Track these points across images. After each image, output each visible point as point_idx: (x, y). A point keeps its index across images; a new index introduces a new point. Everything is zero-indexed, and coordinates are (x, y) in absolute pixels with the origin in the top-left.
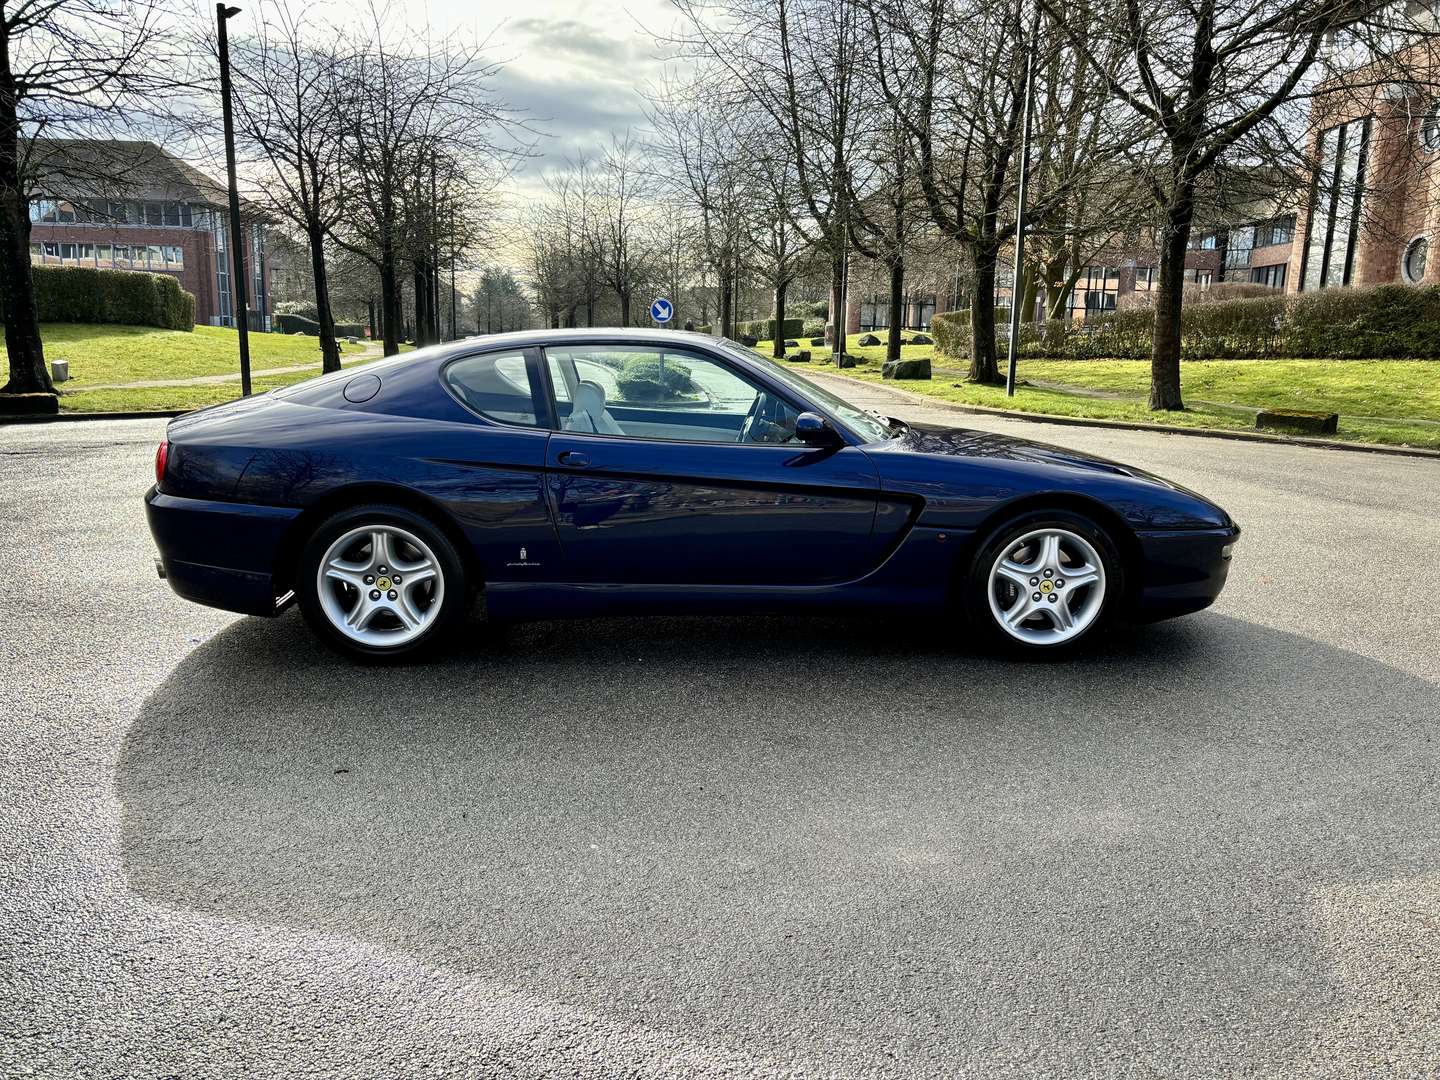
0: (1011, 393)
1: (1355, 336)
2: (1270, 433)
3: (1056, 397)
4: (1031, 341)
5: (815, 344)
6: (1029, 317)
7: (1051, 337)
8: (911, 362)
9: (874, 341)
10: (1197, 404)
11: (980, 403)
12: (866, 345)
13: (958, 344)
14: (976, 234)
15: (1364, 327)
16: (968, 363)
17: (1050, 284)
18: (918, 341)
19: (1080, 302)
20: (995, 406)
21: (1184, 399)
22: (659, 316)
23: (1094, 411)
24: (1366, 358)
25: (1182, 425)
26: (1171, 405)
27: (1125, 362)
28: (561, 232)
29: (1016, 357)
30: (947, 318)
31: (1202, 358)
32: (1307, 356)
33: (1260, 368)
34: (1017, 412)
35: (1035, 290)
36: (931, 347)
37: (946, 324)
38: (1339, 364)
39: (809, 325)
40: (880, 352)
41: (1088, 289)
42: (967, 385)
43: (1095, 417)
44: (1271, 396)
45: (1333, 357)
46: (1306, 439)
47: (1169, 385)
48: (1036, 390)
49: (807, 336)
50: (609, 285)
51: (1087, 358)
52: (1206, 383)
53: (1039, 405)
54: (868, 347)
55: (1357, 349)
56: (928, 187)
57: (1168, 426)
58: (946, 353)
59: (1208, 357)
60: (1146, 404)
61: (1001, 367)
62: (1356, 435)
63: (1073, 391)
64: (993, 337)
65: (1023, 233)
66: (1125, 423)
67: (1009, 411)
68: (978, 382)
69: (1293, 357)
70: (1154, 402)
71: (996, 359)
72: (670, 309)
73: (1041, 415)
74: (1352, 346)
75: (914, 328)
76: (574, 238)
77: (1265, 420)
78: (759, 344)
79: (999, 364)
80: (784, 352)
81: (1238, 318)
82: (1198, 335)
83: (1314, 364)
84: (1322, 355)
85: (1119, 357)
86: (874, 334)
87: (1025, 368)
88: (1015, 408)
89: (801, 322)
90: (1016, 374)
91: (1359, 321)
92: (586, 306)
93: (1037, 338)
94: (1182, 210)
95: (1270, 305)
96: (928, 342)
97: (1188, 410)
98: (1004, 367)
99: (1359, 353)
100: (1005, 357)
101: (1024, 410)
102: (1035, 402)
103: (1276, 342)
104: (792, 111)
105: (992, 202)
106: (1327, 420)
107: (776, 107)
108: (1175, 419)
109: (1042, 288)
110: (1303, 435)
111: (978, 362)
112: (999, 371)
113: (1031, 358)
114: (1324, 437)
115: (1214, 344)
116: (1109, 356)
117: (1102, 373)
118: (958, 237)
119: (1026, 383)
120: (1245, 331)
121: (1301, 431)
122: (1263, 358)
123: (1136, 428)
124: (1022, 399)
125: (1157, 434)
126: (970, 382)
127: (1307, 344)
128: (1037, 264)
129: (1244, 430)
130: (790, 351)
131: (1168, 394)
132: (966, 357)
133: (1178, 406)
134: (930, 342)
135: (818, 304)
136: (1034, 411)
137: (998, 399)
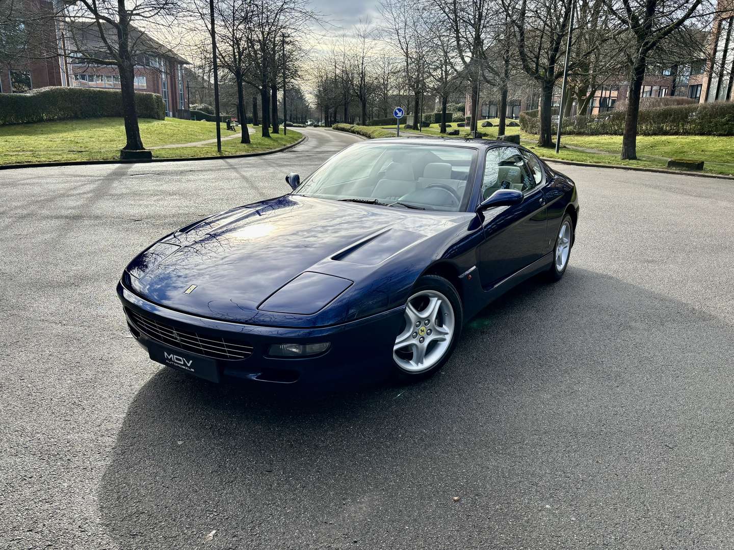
0: (558, 152)
1: (725, 125)
2: (673, 170)
3: (578, 154)
4: (568, 126)
5: (459, 126)
6: (568, 114)
7: (579, 124)
8: (510, 136)
9: (489, 125)
10: (644, 157)
11: (543, 156)
12: (485, 126)
13: (532, 127)
14: (544, 75)
15: (729, 121)
16: (538, 137)
17: (580, 97)
18: (512, 125)
19: (597, 104)
20: (550, 157)
21: (638, 155)
22: (398, 115)
23: (595, 160)
24: (729, 135)
25: (634, 166)
26: (631, 157)
27: (614, 137)
28: (331, 68)
29: (561, 134)
30: (527, 114)
31: (652, 135)
32: (702, 134)
33: (679, 140)
34: (560, 160)
35: (572, 100)
36: (519, 128)
37: (527, 117)
38: (716, 138)
39: (456, 115)
40: (494, 131)
41: (601, 97)
42: (537, 148)
43: (595, 162)
44: (680, 153)
45: (714, 135)
46: (688, 172)
47: (631, 148)
48: (569, 151)
49: (455, 121)
50: (356, 96)
51: (596, 135)
52: (652, 147)
53: (570, 157)
54: (487, 128)
55: (725, 131)
56: (522, 53)
57: (628, 166)
58: (526, 131)
59: (655, 134)
60: (619, 156)
61: (553, 139)
62: (711, 171)
63: (587, 151)
64: (550, 124)
65: (567, 75)
66: (608, 165)
67: (556, 160)
68: (542, 146)
69: (696, 135)
70: (623, 156)
71: (551, 134)
72: (402, 112)
73: (571, 162)
74: (723, 129)
75: (509, 118)
76: (338, 71)
77: (672, 164)
78: (431, 125)
79: (552, 137)
80: (445, 130)
81: (671, 115)
82: (651, 123)
83: (704, 138)
84: (709, 134)
85: (611, 134)
86: (490, 120)
87: (565, 139)
88: (559, 158)
89: (452, 114)
90: (561, 142)
91: (727, 118)
92: (343, 106)
93: (572, 124)
94: (640, 68)
95: (686, 109)
96: (517, 125)
97: (639, 160)
98: (555, 139)
99: (726, 133)
100: (555, 134)
101: (563, 159)
102: (568, 156)
103: (688, 127)
104: (455, 12)
105: (553, 60)
106: (699, 164)
107: (447, 10)
108: (633, 163)
109: (576, 99)
110: (687, 171)
111: (543, 136)
112: (553, 141)
113: (568, 134)
114: (697, 171)
115: (658, 128)
116: (607, 133)
117: (602, 142)
118: (536, 78)
119: (565, 147)
120: (673, 121)
121: (687, 169)
122: (681, 135)
123: (613, 167)
124: (563, 154)
125: (622, 170)
126: (539, 146)
127: (703, 129)
128: (574, 87)
129: (662, 168)
130: (448, 130)
131: (630, 152)
132: (536, 134)
133: (635, 158)
134: (518, 126)
135: (460, 105)
136: (567, 160)
137: (552, 154)
